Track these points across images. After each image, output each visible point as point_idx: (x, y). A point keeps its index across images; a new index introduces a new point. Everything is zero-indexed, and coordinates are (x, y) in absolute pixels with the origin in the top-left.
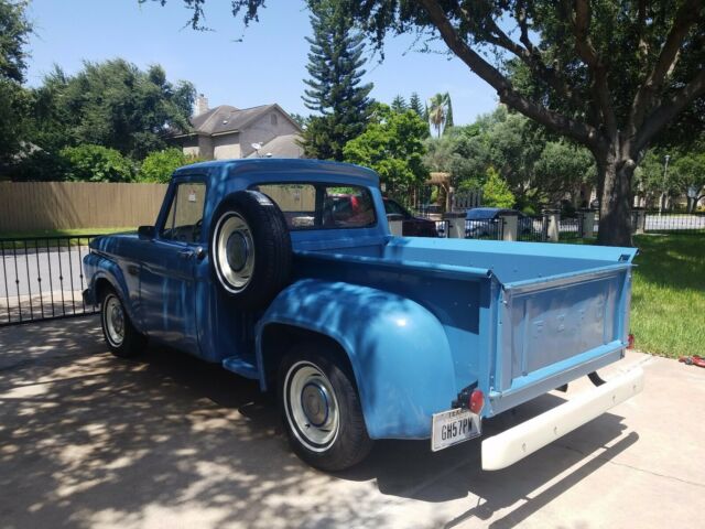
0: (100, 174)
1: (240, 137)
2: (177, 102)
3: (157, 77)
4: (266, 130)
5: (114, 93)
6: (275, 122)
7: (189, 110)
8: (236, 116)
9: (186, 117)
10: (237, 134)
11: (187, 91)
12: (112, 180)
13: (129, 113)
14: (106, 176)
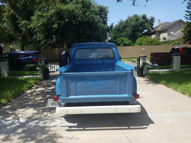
0: (122, 44)
1: (168, 30)
2: (149, 23)
3: (144, 17)
4: (176, 27)
5: (133, 23)
6: (180, 25)
7: (153, 25)
8: (168, 24)
9: (151, 27)
10: (167, 30)
11: (152, 20)
12: (125, 46)
13: (136, 28)
14: (123, 45)
